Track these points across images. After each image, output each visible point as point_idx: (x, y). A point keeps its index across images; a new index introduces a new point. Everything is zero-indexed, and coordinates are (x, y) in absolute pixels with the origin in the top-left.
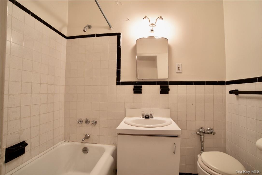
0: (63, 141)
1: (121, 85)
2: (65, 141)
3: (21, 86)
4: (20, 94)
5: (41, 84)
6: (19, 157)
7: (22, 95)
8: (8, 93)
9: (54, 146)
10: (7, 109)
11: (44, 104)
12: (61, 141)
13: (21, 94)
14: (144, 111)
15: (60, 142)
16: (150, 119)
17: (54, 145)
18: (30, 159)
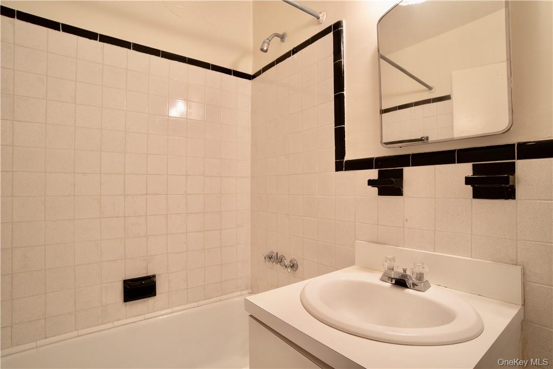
0: (245, 292)
1: (345, 170)
2: (250, 291)
3: (147, 181)
4: (145, 195)
5: (188, 175)
6: (147, 299)
7: (148, 196)
8: (124, 193)
9: (223, 297)
10: (123, 218)
11: (195, 213)
12: (242, 290)
13: (147, 194)
14: (394, 259)
15: (237, 291)
16: (407, 290)
17: (222, 295)
18: (169, 308)
